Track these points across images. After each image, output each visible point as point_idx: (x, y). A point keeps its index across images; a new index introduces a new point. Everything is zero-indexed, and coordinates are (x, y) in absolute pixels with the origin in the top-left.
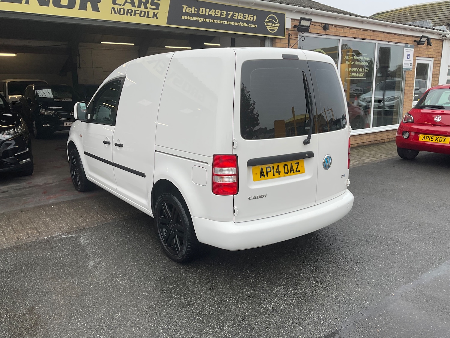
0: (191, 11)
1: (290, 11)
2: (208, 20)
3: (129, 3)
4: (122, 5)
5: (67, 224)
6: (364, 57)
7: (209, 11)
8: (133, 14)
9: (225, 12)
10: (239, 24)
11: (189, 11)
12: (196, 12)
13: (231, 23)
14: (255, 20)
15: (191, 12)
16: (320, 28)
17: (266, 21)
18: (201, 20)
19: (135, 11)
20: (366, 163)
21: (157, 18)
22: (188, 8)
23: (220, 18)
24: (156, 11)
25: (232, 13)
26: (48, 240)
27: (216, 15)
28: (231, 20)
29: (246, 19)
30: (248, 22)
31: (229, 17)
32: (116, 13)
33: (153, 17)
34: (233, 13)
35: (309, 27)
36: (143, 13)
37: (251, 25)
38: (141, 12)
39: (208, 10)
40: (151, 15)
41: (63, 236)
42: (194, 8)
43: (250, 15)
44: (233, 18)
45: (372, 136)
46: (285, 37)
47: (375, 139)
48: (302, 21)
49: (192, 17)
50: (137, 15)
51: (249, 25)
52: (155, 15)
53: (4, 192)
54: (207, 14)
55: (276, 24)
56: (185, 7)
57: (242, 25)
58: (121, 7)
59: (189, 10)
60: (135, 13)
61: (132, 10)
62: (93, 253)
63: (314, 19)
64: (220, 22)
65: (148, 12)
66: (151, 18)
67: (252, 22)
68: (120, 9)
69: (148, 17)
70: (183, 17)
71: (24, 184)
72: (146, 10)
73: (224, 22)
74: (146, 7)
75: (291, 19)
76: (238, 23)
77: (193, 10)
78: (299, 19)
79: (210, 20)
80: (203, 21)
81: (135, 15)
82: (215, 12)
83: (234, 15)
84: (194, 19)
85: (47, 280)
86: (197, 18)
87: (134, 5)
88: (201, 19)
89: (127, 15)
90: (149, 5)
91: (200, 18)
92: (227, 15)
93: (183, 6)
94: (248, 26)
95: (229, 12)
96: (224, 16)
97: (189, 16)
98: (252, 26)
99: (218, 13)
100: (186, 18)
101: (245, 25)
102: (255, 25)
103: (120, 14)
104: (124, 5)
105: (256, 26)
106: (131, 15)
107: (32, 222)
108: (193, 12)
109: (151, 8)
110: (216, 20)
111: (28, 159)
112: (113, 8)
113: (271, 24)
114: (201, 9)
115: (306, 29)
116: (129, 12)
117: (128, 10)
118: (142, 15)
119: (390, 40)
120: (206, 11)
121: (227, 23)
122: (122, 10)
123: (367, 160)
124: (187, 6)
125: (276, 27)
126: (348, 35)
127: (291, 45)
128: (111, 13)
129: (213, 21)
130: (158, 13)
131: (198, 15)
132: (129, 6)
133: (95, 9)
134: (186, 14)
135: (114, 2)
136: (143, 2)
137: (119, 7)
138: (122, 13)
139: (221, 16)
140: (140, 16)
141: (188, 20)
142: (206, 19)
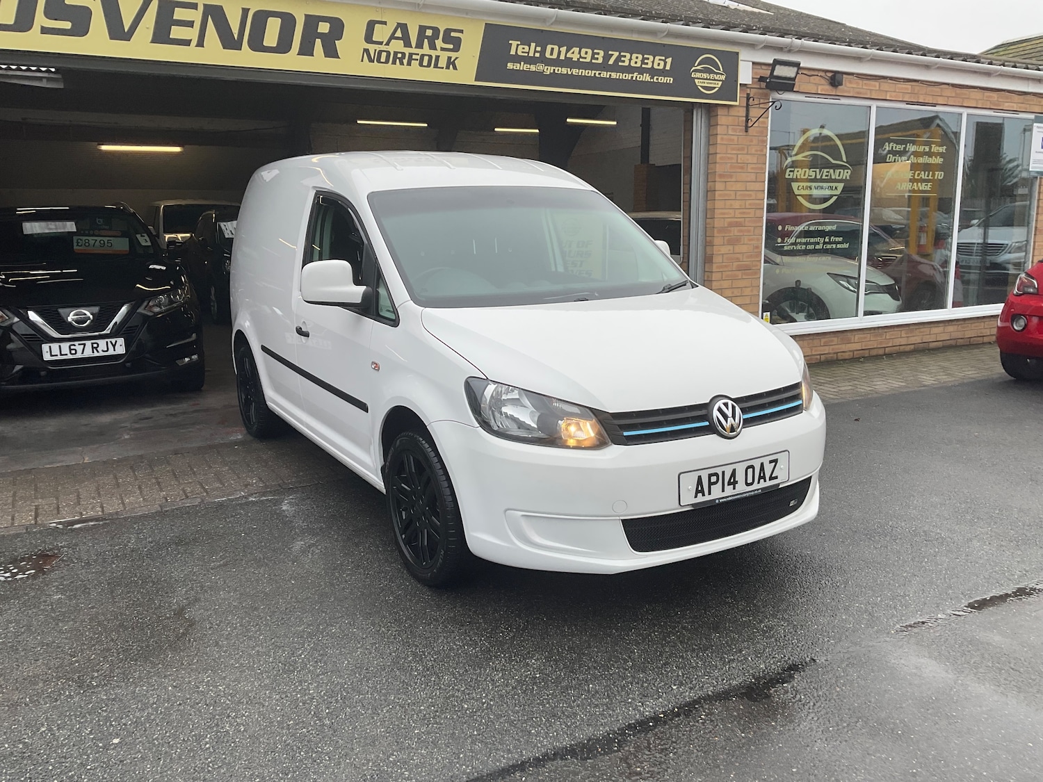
0: (528, 53)
1: (752, 45)
2: (564, 71)
3: (398, 38)
4: (384, 43)
5: (261, 479)
6: (933, 146)
7: (567, 52)
8: (405, 61)
9: (602, 53)
10: (632, 77)
11: (522, 52)
12: (537, 55)
13: (614, 75)
14: (668, 68)
15: (526, 55)
16: (823, 81)
17: (694, 68)
18: (549, 70)
19: (411, 55)
20: (925, 386)
21: (455, 68)
22: (521, 47)
23: (589, 66)
24: (453, 55)
25: (616, 54)
26: (221, 505)
27: (581, 60)
28: (616, 68)
29: (650, 66)
30: (653, 72)
31: (611, 62)
32: (371, 61)
33: (448, 68)
34: (620, 53)
35: (794, 79)
36: (426, 58)
37: (660, 78)
38: (423, 56)
39: (564, 49)
40: (442, 63)
41: (251, 499)
42: (533, 45)
43: (657, 58)
44: (620, 64)
45: (950, 328)
46: (737, 103)
47: (959, 335)
48: (778, 67)
49: (529, 66)
50: (415, 64)
51: (655, 77)
52: (451, 63)
53: (147, 418)
54: (562, 57)
55: (718, 76)
56: (514, 43)
57: (638, 79)
58: (383, 47)
59: (524, 51)
60: (410, 59)
61: (403, 54)
62: (303, 529)
63: (806, 62)
64: (591, 73)
65: (437, 57)
66: (443, 68)
67: (663, 73)
68: (380, 52)
69: (436, 66)
70: (510, 66)
71: (184, 406)
72: (433, 53)
73: (600, 74)
74: (433, 47)
75: (753, 63)
76: (630, 75)
77: (532, 50)
78: (771, 62)
79: (569, 69)
80: (552, 71)
81: (409, 64)
82: (580, 53)
83: (623, 59)
84: (533, 68)
85: (212, 569)
86: (540, 67)
87: (408, 44)
88: (549, 68)
89: (394, 63)
90: (439, 43)
91: (546, 67)
92: (607, 57)
93: (510, 42)
94: (652, 80)
95: (610, 52)
96: (600, 61)
97: (522, 63)
98: (662, 80)
99: (587, 54)
100: (517, 66)
101: (647, 78)
102: (669, 79)
103: (379, 61)
104: (387, 44)
105: (672, 79)
106: (402, 63)
107: (194, 473)
108: (531, 54)
109: (443, 49)
110: (581, 71)
111: (195, 357)
112: (366, 51)
113: (705, 75)
114: (549, 47)
115: (787, 85)
116: (398, 58)
117: (396, 53)
118: (425, 63)
119: (999, 106)
120: (559, 52)
121: (605, 74)
122: (384, 55)
123: (928, 380)
124: (519, 43)
125: (717, 82)
126: (891, 96)
127: (753, 119)
128: (362, 61)
129: (575, 72)
130: (457, 58)
131: (543, 60)
132: (396, 46)
133: (331, 52)
134: (517, 59)
135: (369, 38)
136: (427, 36)
137: (378, 47)
138: (383, 59)
139: (593, 61)
140: (421, 65)
141: (520, 70)
142: (560, 69)
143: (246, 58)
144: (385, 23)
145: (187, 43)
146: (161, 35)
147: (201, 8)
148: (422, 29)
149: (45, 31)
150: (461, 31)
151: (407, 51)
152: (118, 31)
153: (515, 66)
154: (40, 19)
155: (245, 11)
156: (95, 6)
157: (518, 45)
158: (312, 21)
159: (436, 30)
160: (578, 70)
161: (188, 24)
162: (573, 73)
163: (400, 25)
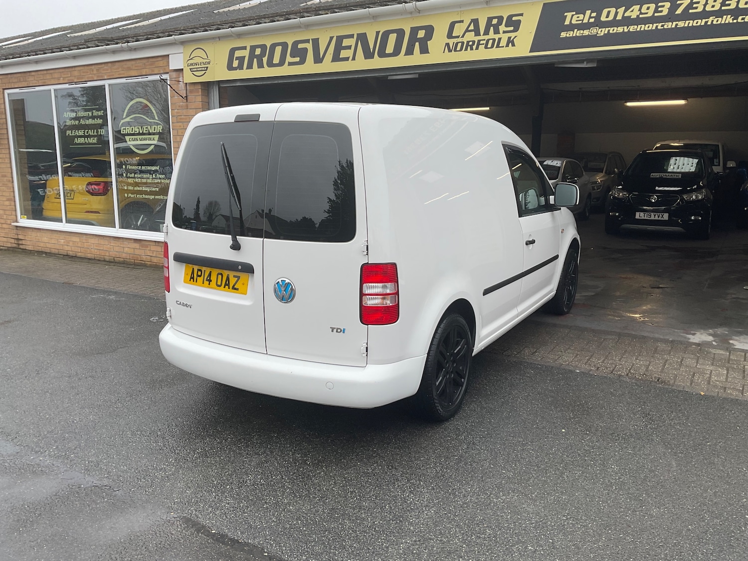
0: (583, 20)
2: (620, 29)
3: (471, 31)
4: (460, 36)
7: (625, 11)
8: (474, 47)
9: (667, 5)
10: (707, 22)
11: (577, 21)
12: (592, 20)
13: (681, 24)
15: (581, 22)
18: (602, 32)
19: (479, 41)
21: (513, 45)
22: (575, 17)
23: (651, 20)
24: (512, 35)
25: (687, 3)
27: (641, 16)
28: (685, 16)
29: (733, 6)
30: (736, 12)
31: (679, 11)
32: (450, 51)
33: (507, 46)
36: (491, 41)
37: (746, 17)
38: (488, 41)
39: (621, 10)
40: (503, 43)
42: (588, 12)
44: (691, 11)
49: (582, 31)
50: (482, 47)
51: (740, 18)
52: (510, 42)
56: (569, 15)
57: (714, 23)
58: (460, 40)
59: (578, 19)
60: (479, 44)
61: (474, 42)
64: (652, 27)
65: (500, 39)
66: (503, 47)
68: (457, 44)
69: (498, 46)
70: (563, 35)
72: (497, 37)
73: (663, 25)
74: (497, 32)
76: (704, 21)
77: (588, 17)
79: (626, 27)
80: (606, 32)
81: (477, 48)
83: (695, 6)
84: (586, 32)
86: (594, 31)
87: (477, 33)
88: (604, 29)
89: (466, 49)
90: (502, 28)
91: (600, 29)
92: (674, 8)
93: (566, 14)
94: (735, 21)
96: (666, 13)
97: (576, 30)
99: (649, 10)
100: (570, 34)
101: (729, 19)
103: (455, 50)
104: (463, 36)
106: (472, 49)
108: (585, 21)
109: (504, 32)
110: (639, 26)
112: (448, 45)
114: (605, 11)
116: (470, 46)
117: (468, 42)
118: (490, 45)
120: (616, 13)
121: (669, 25)
122: (459, 45)
124: (574, 13)
128: (444, 52)
129: (633, 28)
130: (516, 37)
131: (599, 24)
132: (470, 36)
133: (424, 50)
134: (571, 27)
135: (450, 35)
136: (493, 25)
137: (455, 40)
138: (458, 49)
139: (656, 15)
140: (486, 47)
141: (573, 37)
142: (616, 28)
143: (378, 63)
144: (462, 21)
145: (347, 59)
146: (336, 58)
147: (355, 36)
148: (490, 19)
149: (290, 64)
150: (522, 15)
151: (476, 39)
152: (318, 59)
153: (568, 34)
154: (289, 59)
155: (378, 33)
156: (309, 46)
157: (573, 15)
158: (415, 31)
159: (500, 19)
160: (636, 27)
161: (349, 47)
162: (631, 30)
163: (473, 20)
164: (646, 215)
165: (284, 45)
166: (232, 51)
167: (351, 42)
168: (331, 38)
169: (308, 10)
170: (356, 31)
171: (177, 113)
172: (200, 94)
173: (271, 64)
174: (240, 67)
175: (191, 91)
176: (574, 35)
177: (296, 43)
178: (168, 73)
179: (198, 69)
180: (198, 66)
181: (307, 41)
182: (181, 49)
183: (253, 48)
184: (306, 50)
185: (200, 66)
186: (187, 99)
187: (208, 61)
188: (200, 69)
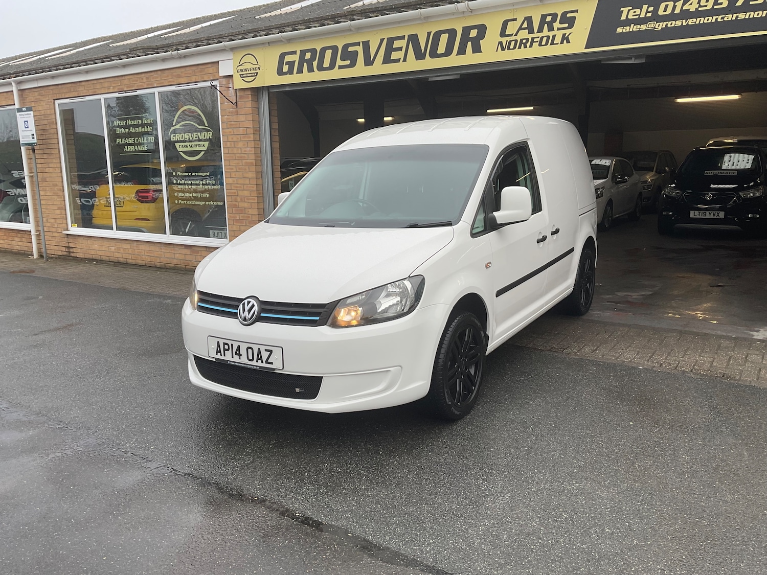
0: (639, 15)
2: (679, 23)
3: (525, 29)
4: (514, 35)
7: (683, 5)
8: (528, 45)
11: (633, 16)
12: (649, 15)
13: (742, 16)
15: (637, 17)
18: (660, 26)
19: (533, 39)
21: (568, 42)
22: (631, 13)
23: (710, 13)
24: (567, 32)
27: (700, 9)
28: (745, 8)
31: (739, 3)
32: (503, 49)
33: (562, 42)
36: (545, 39)
38: (542, 38)
39: (679, 3)
40: (558, 40)
42: (645, 7)
44: (751, 3)
49: (639, 26)
50: (536, 45)
52: (565, 39)
56: (625, 10)
58: (513, 38)
59: (635, 14)
60: (533, 41)
61: (527, 40)
64: (711, 19)
65: (554, 36)
66: (558, 44)
68: (510, 42)
69: (552, 44)
70: (620, 30)
72: (551, 34)
73: (723, 18)
74: (551, 29)
77: (644, 11)
79: (684, 21)
80: (664, 26)
81: (531, 46)
82: (699, 2)
84: (643, 27)
86: (651, 25)
87: (531, 31)
88: (661, 24)
89: (520, 47)
90: (557, 25)
91: (658, 24)
93: (622, 9)
96: (725, 5)
97: (632, 25)
99: (708, 2)
100: (627, 29)
103: (509, 49)
104: (516, 35)
106: (525, 47)
108: (642, 15)
109: (559, 29)
110: (698, 19)
112: (501, 43)
114: (663, 5)
116: (523, 44)
117: (522, 40)
118: (544, 43)
120: (674, 7)
121: (729, 17)
122: (513, 43)
124: (631, 8)
128: (497, 51)
129: (690, 22)
130: (570, 33)
131: (656, 18)
132: (524, 34)
133: (477, 49)
134: (628, 22)
135: (503, 34)
136: (547, 22)
137: (509, 39)
138: (512, 47)
139: (715, 7)
140: (540, 45)
141: (629, 32)
142: (674, 22)
143: (429, 63)
144: (515, 20)
145: (398, 61)
146: (387, 60)
147: (406, 38)
148: (544, 17)
149: (340, 67)
150: (576, 11)
151: (530, 36)
152: (369, 62)
153: (624, 30)
154: (339, 62)
155: (429, 34)
156: (360, 49)
157: (629, 11)
158: (466, 30)
159: (554, 16)
160: (695, 20)
161: (400, 49)
162: (690, 23)
163: (526, 18)
164: (701, 214)
165: (335, 49)
166: (282, 56)
167: (402, 43)
168: (382, 40)
169: (353, 13)
170: (407, 33)
171: (227, 119)
172: (250, 99)
173: (321, 68)
174: (290, 72)
175: (241, 97)
176: (631, 30)
177: (346, 47)
178: (217, 79)
179: (248, 75)
180: (247, 72)
181: (358, 44)
182: (230, 55)
183: (303, 53)
184: (357, 52)
185: (250, 72)
186: (237, 105)
187: (258, 66)
188: (251, 75)
